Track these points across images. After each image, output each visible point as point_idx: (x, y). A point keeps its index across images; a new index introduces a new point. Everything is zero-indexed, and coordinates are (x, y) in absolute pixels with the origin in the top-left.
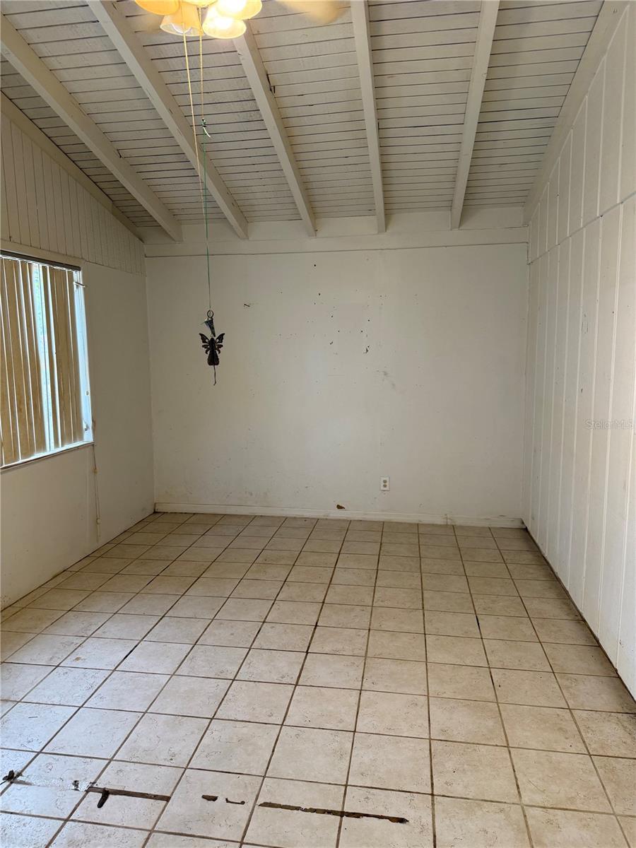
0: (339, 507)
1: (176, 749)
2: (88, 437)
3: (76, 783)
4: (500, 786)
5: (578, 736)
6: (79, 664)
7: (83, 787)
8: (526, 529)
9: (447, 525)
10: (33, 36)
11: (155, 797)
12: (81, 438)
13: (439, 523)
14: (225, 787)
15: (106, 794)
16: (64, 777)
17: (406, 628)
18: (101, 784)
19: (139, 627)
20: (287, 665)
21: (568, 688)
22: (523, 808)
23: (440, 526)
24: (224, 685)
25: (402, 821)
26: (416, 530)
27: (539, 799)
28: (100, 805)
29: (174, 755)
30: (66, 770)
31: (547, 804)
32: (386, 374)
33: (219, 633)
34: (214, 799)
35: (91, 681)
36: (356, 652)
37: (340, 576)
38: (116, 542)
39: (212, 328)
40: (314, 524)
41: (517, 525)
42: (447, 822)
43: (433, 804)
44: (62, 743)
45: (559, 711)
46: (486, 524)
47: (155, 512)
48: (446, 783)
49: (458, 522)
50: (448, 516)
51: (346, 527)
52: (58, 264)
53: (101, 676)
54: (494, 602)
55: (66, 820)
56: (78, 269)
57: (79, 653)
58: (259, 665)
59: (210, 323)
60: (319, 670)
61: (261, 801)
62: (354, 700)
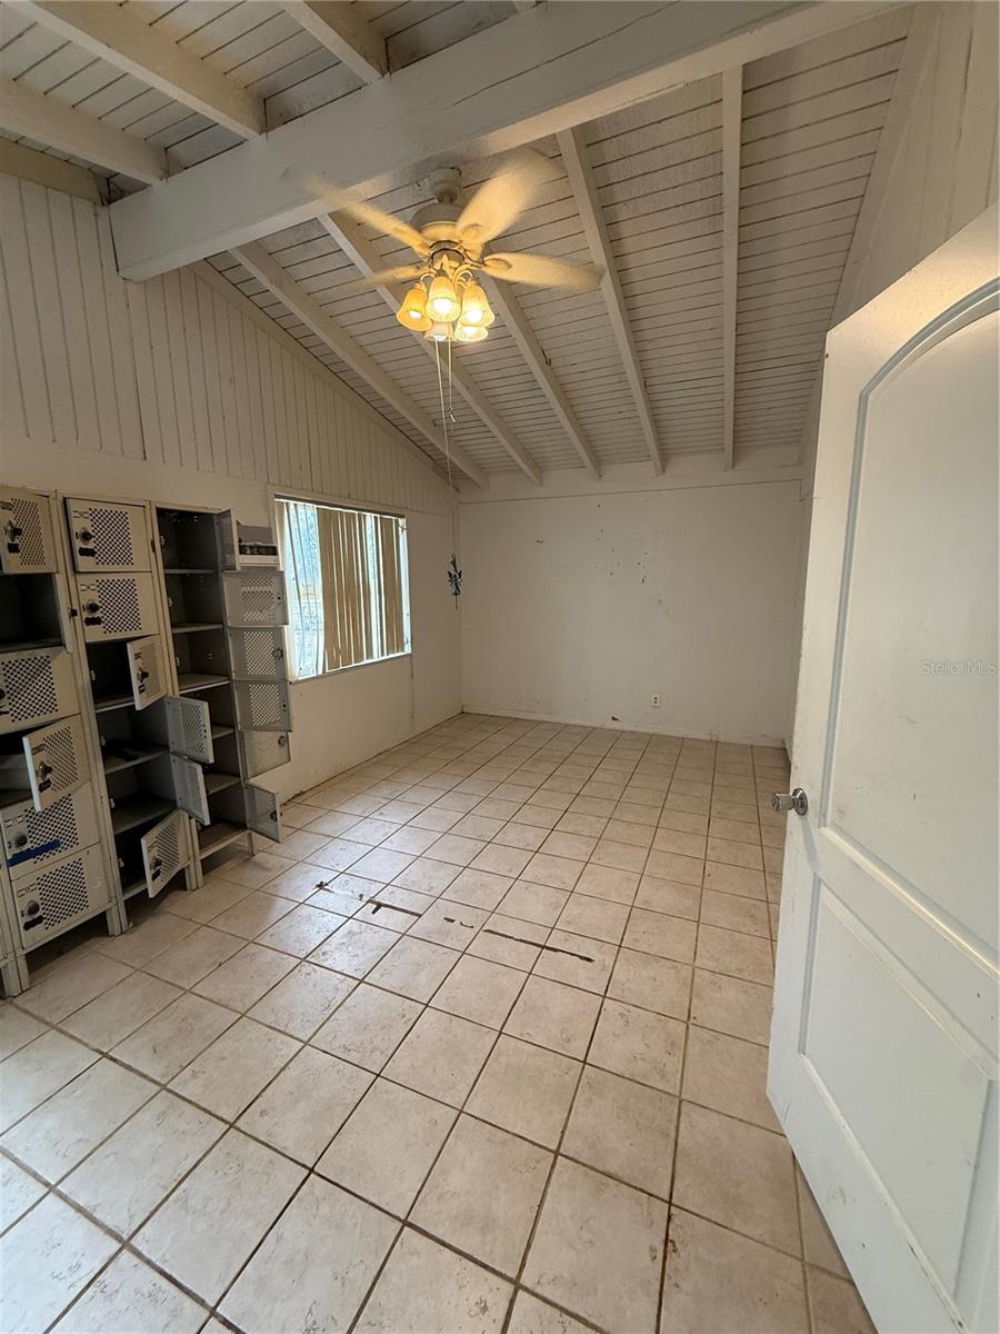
0: (614, 719)
1: (434, 885)
2: (408, 649)
3: (361, 896)
4: (681, 950)
5: (766, 924)
6: (380, 817)
7: (365, 899)
8: (785, 749)
9: (711, 741)
10: (364, 340)
11: (412, 913)
12: (403, 650)
13: (704, 738)
14: (462, 915)
15: (379, 906)
16: (355, 890)
17: (642, 820)
18: (377, 899)
19: (431, 796)
20: (533, 837)
21: (773, 885)
22: (693, 970)
23: (706, 741)
24: (482, 845)
25: (589, 960)
26: (682, 743)
27: (711, 964)
28: (374, 912)
29: (432, 888)
30: (357, 886)
31: (716, 970)
32: (659, 601)
33: (489, 808)
34: (453, 921)
35: (387, 830)
36: (593, 834)
37: (599, 776)
38: (427, 733)
39: (455, 566)
40: (590, 732)
41: (779, 745)
42: (626, 967)
43: (618, 953)
44: (358, 869)
45: (757, 903)
46: (749, 743)
47: (462, 713)
48: (635, 940)
49: (722, 739)
50: (714, 733)
51: (618, 736)
52: (387, 512)
53: (395, 828)
54: (730, 808)
55: (350, 918)
56: (402, 517)
57: (382, 810)
58: (512, 834)
59: (454, 563)
60: (558, 844)
61: (485, 928)
62: (579, 868)
